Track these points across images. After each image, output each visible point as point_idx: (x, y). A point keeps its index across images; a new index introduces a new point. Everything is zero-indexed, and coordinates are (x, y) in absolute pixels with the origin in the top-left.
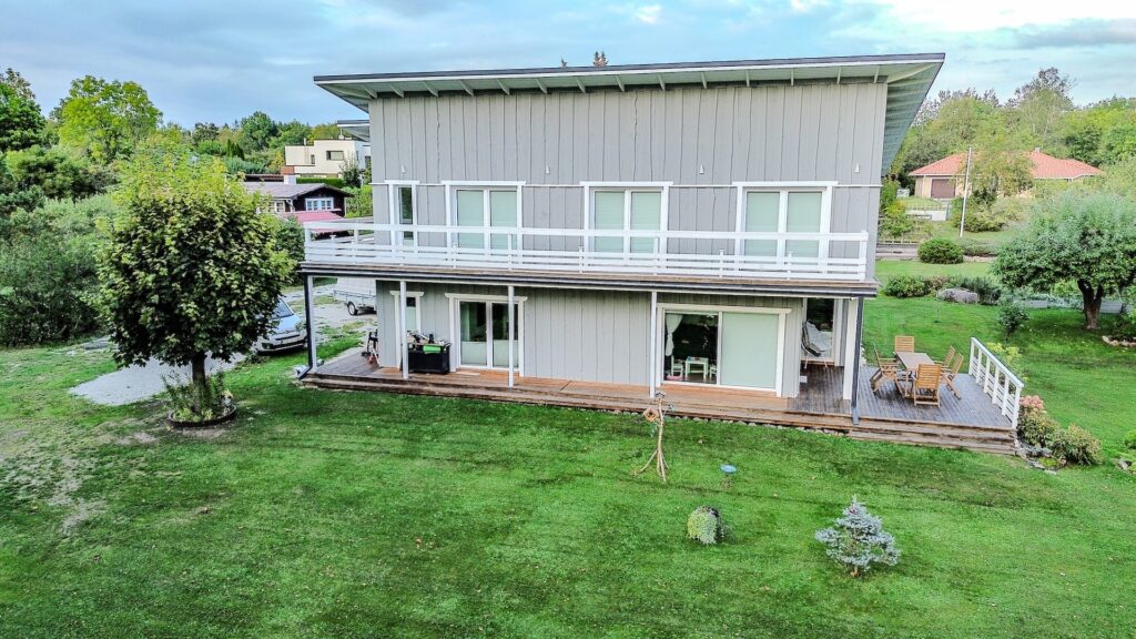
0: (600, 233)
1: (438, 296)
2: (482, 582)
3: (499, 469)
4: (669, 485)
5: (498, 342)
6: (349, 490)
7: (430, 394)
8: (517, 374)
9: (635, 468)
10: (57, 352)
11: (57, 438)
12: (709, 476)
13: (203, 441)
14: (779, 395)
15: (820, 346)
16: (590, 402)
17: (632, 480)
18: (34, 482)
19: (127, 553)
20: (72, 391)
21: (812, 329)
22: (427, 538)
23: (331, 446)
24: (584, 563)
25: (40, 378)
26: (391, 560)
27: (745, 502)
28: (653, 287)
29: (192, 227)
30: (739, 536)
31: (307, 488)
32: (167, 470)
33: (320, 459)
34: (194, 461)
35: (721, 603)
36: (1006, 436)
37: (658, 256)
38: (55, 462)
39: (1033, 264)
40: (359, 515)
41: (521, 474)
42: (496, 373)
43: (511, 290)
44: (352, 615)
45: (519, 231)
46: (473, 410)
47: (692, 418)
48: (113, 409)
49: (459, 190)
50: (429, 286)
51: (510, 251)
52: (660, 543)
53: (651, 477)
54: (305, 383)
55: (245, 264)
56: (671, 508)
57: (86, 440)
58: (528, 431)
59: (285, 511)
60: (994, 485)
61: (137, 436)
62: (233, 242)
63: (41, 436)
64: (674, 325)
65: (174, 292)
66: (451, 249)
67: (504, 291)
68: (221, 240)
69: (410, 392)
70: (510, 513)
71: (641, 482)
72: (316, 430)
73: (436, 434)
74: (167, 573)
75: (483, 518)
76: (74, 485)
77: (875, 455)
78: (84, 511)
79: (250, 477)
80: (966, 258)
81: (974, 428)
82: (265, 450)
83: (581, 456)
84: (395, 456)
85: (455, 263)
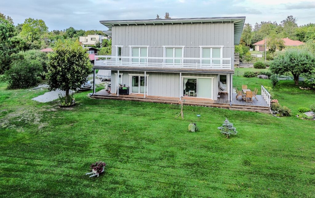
0: (167, 58)
1: (127, 75)
2: (140, 139)
3: (142, 117)
4: (184, 120)
5: (141, 87)
6: (106, 121)
7: (124, 100)
8: (146, 95)
9: (176, 116)
10: (26, 90)
11: (32, 110)
12: (194, 118)
13: (68, 110)
14: (212, 99)
15: (223, 88)
16: (165, 102)
17: (175, 119)
18: (28, 119)
19: (56, 133)
20: (32, 99)
21: (221, 84)
22: (126, 130)
23: (100, 111)
24: (164, 136)
25: (24, 96)
26: (118, 135)
27: (203, 123)
28: (180, 72)
29: (71, 56)
30: (200, 130)
31: (96, 120)
32: (61, 116)
33: (98, 114)
34: (67, 115)
35: (196, 143)
36: (268, 109)
37: (181, 64)
38: (33, 115)
39: (279, 67)
40: (109, 126)
41: (148, 117)
42: (141, 95)
43: (145, 73)
44: (110, 145)
45: (147, 58)
46: (135, 104)
47: (190, 105)
48: (44, 103)
49: (133, 48)
50: (125, 72)
51: (145, 63)
52: (181, 132)
53: (180, 118)
54: (92, 97)
55: (82, 65)
56: (184, 125)
57: (39, 110)
58: (149, 108)
59: (91, 125)
60: (264, 120)
61: (52, 109)
62: (80, 60)
63: (27, 109)
64: (186, 81)
65: (65, 72)
66: (130, 62)
67: (143, 73)
68: (77, 59)
69: (119, 99)
70: (146, 126)
71: (177, 119)
72: (96, 108)
73: (126, 109)
74: (66, 137)
75: (140, 127)
76: (39, 120)
77: (235, 113)
78: (43, 125)
79: (82, 118)
80: (266, 67)
81: (260, 107)
82: (84, 112)
83: (162, 114)
84: (117, 113)
85: (132, 66)
